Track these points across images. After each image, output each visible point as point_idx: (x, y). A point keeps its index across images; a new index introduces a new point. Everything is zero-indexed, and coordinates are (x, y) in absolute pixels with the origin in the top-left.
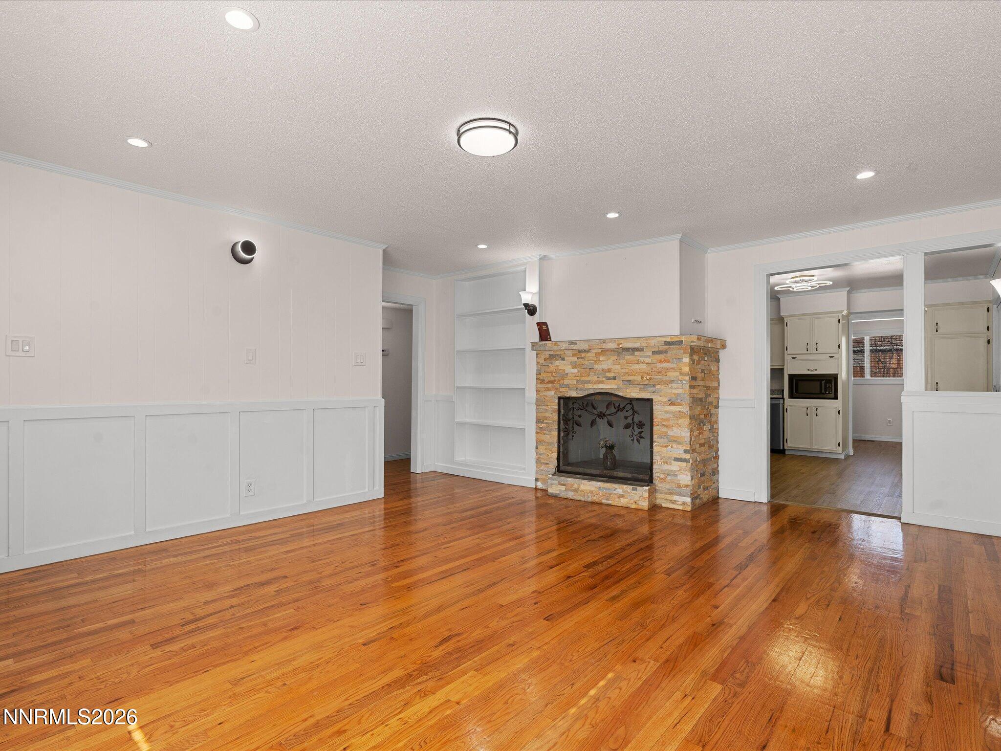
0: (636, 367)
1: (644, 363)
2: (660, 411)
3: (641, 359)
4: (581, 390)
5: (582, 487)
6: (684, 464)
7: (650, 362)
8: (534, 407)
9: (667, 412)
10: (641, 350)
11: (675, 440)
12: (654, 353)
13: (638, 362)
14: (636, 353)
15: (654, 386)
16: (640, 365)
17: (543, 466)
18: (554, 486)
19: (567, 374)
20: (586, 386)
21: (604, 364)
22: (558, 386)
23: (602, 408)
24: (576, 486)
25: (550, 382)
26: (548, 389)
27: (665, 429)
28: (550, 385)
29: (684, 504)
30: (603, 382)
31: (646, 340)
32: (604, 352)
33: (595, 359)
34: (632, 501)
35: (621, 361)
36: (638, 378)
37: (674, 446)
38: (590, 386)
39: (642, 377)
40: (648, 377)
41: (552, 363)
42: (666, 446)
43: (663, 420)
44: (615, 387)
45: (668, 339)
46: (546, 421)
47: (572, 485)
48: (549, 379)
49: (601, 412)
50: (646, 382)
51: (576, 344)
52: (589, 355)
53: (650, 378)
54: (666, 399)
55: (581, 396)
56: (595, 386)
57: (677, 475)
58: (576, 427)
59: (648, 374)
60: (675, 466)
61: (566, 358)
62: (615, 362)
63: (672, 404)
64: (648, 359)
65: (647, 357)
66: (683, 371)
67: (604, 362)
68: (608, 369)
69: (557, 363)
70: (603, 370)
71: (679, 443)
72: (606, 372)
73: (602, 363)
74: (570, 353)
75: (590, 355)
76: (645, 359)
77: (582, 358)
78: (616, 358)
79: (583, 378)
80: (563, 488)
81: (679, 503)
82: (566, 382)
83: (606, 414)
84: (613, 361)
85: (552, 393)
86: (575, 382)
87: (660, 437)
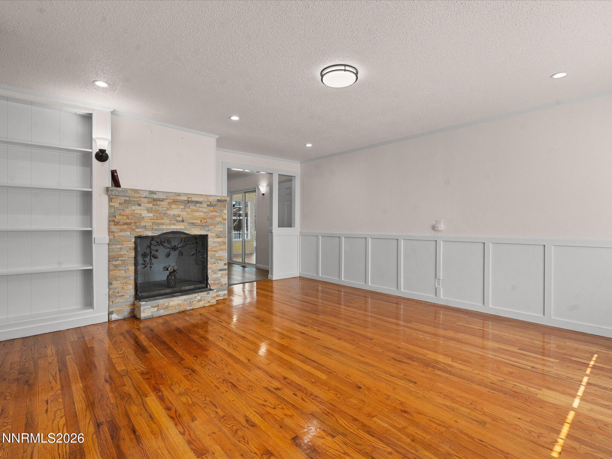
0: (197, 214)
1: (202, 211)
2: (211, 242)
3: (200, 209)
4: (156, 230)
5: (172, 303)
6: (224, 272)
7: (206, 211)
8: (107, 247)
9: (215, 242)
10: (200, 203)
11: (220, 259)
12: (208, 205)
13: (197, 211)
14: (198, 205)
15: (208, 227)
16: (201, 213)
17: (119, 298)
18: (146, 310)
19: (144, 217)
20: (161, 227)
21: (175, 211)
22: (134, 227)
23: (175, 243)
24: (166, 304)
25: (126, 224)
26: (125, 230)
27: (214, 253)
28: (126, 227)
29: (224, 295)
30: (174, 224)
31: (206, 197)
32: (175, 202)
33: (168, 207)
34: (207, 302)
35: (187, 210)
36: (199, 222)
37: (219, 262)
38: (164, 227)
39: (201, 221)
40: (205, 221)
41: (128, 208)
42: (215, 263)
43: (213, 247)
44: (183, 227)
45: (219, 198)
46: (122, 259)
47: (164, 304)
48: (125, 221)
49: (175, 246)
50: (204, 224)
51: (156, 194)
52: (162, 203)
53: (206, 222)
54: (215, 234)
55: (157, 235)
56: (168, 227)
57: (220, 279)
58: (154, 260)
59: (205, 219)
60: (219, 274)
61: (142, 205)
62: (183, 210)
63: (218, 237)
64: (205, 209)
65: (204, 208)
66: (224, 217)
67: (175, 209)
68: (179, 215)
69: (133, 208)
70: (174, 215)
71: (221, 260)
72: (177, 217)
73: (174, 210)
74: (146, 200)
75: (164, 204)
76: (203, 209)
77: (157, 205)
78: (183, 207)
79: (158, 221)
80: (156, 309)
81: (222, 295)
82: (143, 224)
83: (178, 247)
84: (182, 209)
85: (129, 233)
86: (151, 224)
87: (211, 258)
